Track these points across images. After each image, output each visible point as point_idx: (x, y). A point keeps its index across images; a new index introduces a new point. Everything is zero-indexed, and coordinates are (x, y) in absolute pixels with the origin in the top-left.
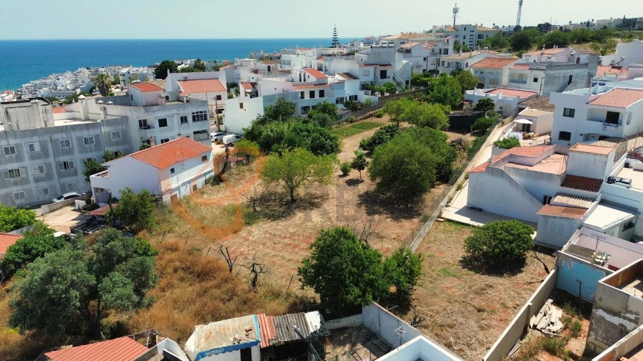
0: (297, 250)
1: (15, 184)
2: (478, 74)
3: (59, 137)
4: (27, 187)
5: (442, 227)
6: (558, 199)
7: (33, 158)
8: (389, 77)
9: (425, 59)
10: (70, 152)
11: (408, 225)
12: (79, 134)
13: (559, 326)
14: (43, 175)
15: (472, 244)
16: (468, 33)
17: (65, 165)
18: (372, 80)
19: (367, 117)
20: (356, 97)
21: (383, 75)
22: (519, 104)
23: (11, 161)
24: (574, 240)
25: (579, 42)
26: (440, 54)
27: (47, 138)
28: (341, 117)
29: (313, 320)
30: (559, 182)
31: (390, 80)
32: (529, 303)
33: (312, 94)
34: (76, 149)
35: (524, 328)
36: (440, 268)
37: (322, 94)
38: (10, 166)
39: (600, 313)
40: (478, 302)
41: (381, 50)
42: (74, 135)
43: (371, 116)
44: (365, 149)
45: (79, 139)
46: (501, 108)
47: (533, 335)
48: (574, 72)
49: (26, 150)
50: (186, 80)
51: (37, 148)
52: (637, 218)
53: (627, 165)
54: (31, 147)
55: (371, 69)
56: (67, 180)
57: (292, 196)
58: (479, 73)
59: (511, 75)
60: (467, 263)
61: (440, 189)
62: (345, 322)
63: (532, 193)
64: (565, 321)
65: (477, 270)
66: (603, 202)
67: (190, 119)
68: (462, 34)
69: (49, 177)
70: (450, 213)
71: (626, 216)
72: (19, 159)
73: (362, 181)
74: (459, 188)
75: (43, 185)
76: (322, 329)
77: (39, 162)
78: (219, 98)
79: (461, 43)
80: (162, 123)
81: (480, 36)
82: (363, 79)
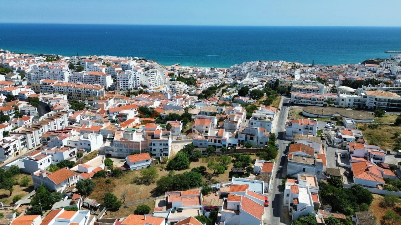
1: (121, 152)
7: (125, 147)
8: (255, 140)
9: (300, 130)
10: (132, 147)
14: (126, 151)
17: (131, 150)
18: (245, 140)
21: (251, 138)
23: (120, 147)
27: (128, 143)
29: (98, 205)
33: (215, 141)
37: (219, 141)
42: (134, 144)
45: (135, 145)
49: (124, 145)
50: (199, 118)
51: (126, 145)
55: (244, 135)
67: (162, 144)
72: (122, 147)
77: (126, 148)
78: (207, 128)
80: (154, 144)
82: (239, 139)
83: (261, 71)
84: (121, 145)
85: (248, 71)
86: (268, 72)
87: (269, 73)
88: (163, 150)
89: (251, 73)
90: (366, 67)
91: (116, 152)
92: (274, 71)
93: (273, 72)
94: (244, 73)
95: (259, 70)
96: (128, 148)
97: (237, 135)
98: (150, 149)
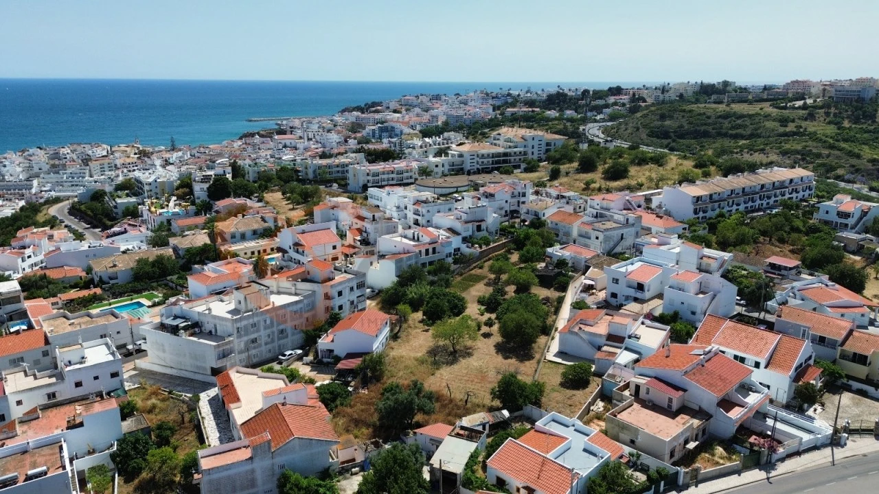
0: (474, 383)
1: (255, 348)
2: (554, 226)
3: (280, 312)
4: (259, 349)
5: (547, 365)
6: (605, 348)
7: (265, 328)
8: (483, 230)
9: (506, 201)
10: (286, 322)
11: (530, 364)
12: (291, 308)
13: (602, 409)
14: (269, 340)
15: (564, 375)
16: (536, 143)
17: (282, 331)
18: (471, 234)
19: (472, 269)
20: (459, 249)
21: (479, 229)
22: (585, 262)
23: (253, 333)
24: (610, 371)
25: (639, 164)
26: (519, 196)
27: (274, 314)
28: (454, 271)
29: (506, 413)
30: (605, 339)
31: (484, 234)
32: (590, 400)
33: (427, 253)
34: (289, 320)
35: (588, 410)
36: (550, 388)
37: (434, 252)
38: (253, 336)
39: (615, 401)
40: (569, 402)
41: (477, 209)
43: (475, 267)
44: (483, 305)
45: (291, 311)
46: (573, 263)
47: (591, 413)
48: (625, 231)
49: (262, 323)
50: (303, 232)
51: (268, 322)
52: (641, 357)
53: (643, 323)
54: (265, 321)
55: (470, 225)
56: (282, 342)
57: (454, 348)
58: (554, 224)
59: (579, 230)
60: (563, 385)
61: (542, 340)
62: (516, 414)
63: (592, 344)
64: (605, 407)
65: (568, 388)
66: (626, 349)
67: (356, 288)
69: (273, 341)
70: (550, 357)
71: (635, 356)
72: (258, 331)
73: (492, 335)
74: (553, 339)
75: (269, 346)
76: (511, 416)
77: (268, 331)
78: (334, 247)
79: (530, 153)
80: (340, 294)
81: (548, 144)
82: (464, 234)
83: (69, 171)
84: (254, 325)
85: (28, 175)
86: (90, 171)
87: (94, 173)
88: (355, 303)
89: (41, 180)
90: (279, 141)
91: (240, 352)
92: (106, 166)
93: (105, 169)
94: (21, 181)
95: (61, 167)
96: (275, 329)
97: (452, 230)
98: (327, 309)
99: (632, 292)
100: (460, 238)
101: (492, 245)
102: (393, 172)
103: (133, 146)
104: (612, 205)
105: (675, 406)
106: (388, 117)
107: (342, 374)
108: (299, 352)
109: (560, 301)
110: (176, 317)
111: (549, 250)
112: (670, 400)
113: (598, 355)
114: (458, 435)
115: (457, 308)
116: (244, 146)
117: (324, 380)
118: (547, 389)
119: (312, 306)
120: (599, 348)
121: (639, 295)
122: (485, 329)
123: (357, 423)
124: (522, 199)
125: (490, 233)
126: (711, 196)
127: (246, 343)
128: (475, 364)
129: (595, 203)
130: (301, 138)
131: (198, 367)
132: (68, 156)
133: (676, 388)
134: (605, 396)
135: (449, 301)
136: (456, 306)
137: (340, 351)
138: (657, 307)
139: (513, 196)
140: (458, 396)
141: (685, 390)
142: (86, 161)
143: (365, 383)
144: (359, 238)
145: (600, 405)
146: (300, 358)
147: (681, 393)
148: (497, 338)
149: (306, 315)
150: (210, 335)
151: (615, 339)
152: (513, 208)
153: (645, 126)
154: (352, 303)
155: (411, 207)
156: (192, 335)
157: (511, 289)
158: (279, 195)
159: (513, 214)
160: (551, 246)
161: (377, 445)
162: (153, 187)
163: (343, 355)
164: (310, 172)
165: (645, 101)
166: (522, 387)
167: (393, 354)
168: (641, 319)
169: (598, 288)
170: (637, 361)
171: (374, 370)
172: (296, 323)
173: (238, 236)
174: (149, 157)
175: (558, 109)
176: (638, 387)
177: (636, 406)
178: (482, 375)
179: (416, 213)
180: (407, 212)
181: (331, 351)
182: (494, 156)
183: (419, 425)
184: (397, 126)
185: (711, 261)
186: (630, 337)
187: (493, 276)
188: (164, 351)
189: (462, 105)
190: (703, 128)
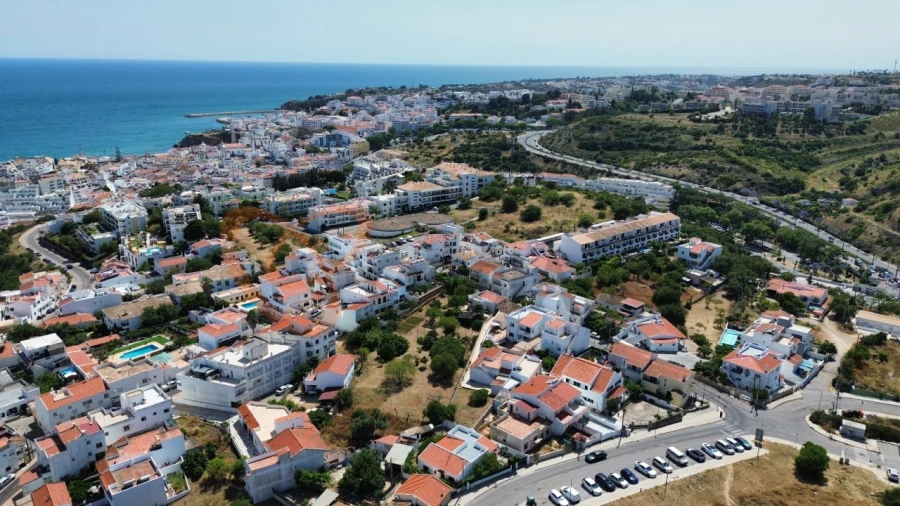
0: (412, 406)
1: (260, 386)
3: (276, 359)
4: (263, 387)
5: (461, 391)
6: (499, 378)
7: (267, 372)
9: (441, 250)
11: (450, 390)
13: (491, 420)
14: (269, 379)
15: (471, 397)
16: (470, 181)
17: (277, 372)
19: (414, 313)
20: (404, 297)
21: (419, 279)
22: (496, 306)
23: (258, 375)
24: (499, 394)
25: (552, 204)
27: (272, 361)
28: (399, 316)
29: (431, 426)
30: (498, 372)
31: (423, 282)
32: (485, 414)
33: (379, 302)
34: (282, 364)
35: (483, 421)
36: (461, 408)
37: (385, 301)
38: (258, 378)
39: (498, 415)
40: (471, 417)
41: (417, 264)
43: (416, 311)
44: (420, 344)
46: (487, 307)
47: (485, 423)
48: (526, 280)
49: (264, 369)
50: (281, 285)
51: (268, 367)
52: (520, 384)
53: (525, 358)
54: (266, 366)
55: (412, 277)
56: (277, 380)
57: (399, 381)
59: (493, 278)
60: (469, 405)
61: (460, 371)
62: (438, 426)
63: (491, 375)
65: (472, 407)
66: (512, 377)
68: (465, 181)
69: (272, 380)
70: (464, 384)
71: (516, 383)
72: (262, 374)
73: (426, 369)
74: (467, 370)
75: (269, 384)
76: (434, 428)
78: (306, 296)
79: (464, 187)
80: (317, 342)
81: (480, 180)
82: (407, 284)
83: (18, 189)
84: (259, 370)
87: (43, 190)
91: (250, 390)
92: (55, 183)
95: (9, 186)
96: (273, 371)
97: (398, 282)
98: (309, 354)
99: (522, 333)
100: (404, 288)
101: (429, 292)
102: (347, 213)
103: (79, 160)
104: (521, 252)
105: (532, 418)
106: (335, 121)
107: (324, 403)
108: (290, 386)
109: (475, 339)
110: (202, 366)
111: (470, 296)
112: (529, 414)
113: (494, 383)
114: (402, 442)
115: (402, 348)
116: (191, 155)
117: (312, 408)
118: (458, 409)
119: (298, 353)
120: (495, 378)
121: (527, 336)
122: (421, 365)
123: (338, 437)
124: (453, 248)
125: (428, 281)
126: (596, 243)
127: (255, 383)
128: (414, 392)
129: (509, 250)
130: (248, 146)
131: (221, 402)
132: (16, 174)
133: (533, 406)
134: (494, 411)
135: (396, 344)
136: (401, 347)
137: (321, 385)
138: (537, 344)
139: (447, 245)
140: (402, 415)
141: (538, 407)
142: (35, 179)
143: (341, 409)
144: (324, 286)
145: (491, 417)
146: (292, 391)
147: (535, 409)
148: (429, 371)
149: (293, 359)
150: (228, 378)
151: (505, 371)
152: (446, 255)
153: (576, 138)
154: (326, 347)
155: (365, 258)
156: (215, 378)
157: (440, 331)
158: (245, 231)
159: (446, 260)
160: (472, 292)
161: (352, 450)
162: (126, 223)
163: (323, 389)
164: (272, 208)
165: (580, 107)
166: (442, 409)
167: (358, 386)
168: (524, 355)
169: (502, 327)
170: (517, 386)
171: (345, 400)
172: (287, 365)
173: (223, 284)
174: (97, 171)
175: (499, 113)
176: (512, 406)
177: (510, 418)
178: (418, 400)
179: (370, 262)
180: (362, 260)
181: (314, 386)
182: (434, 193)
183: (378, 437)
184: (345, 134)
185: (579, 307)
186: (514, 369)
187: (428, 319)
188: (195, 391)
189: (408, 108)
190: (627, 140)
